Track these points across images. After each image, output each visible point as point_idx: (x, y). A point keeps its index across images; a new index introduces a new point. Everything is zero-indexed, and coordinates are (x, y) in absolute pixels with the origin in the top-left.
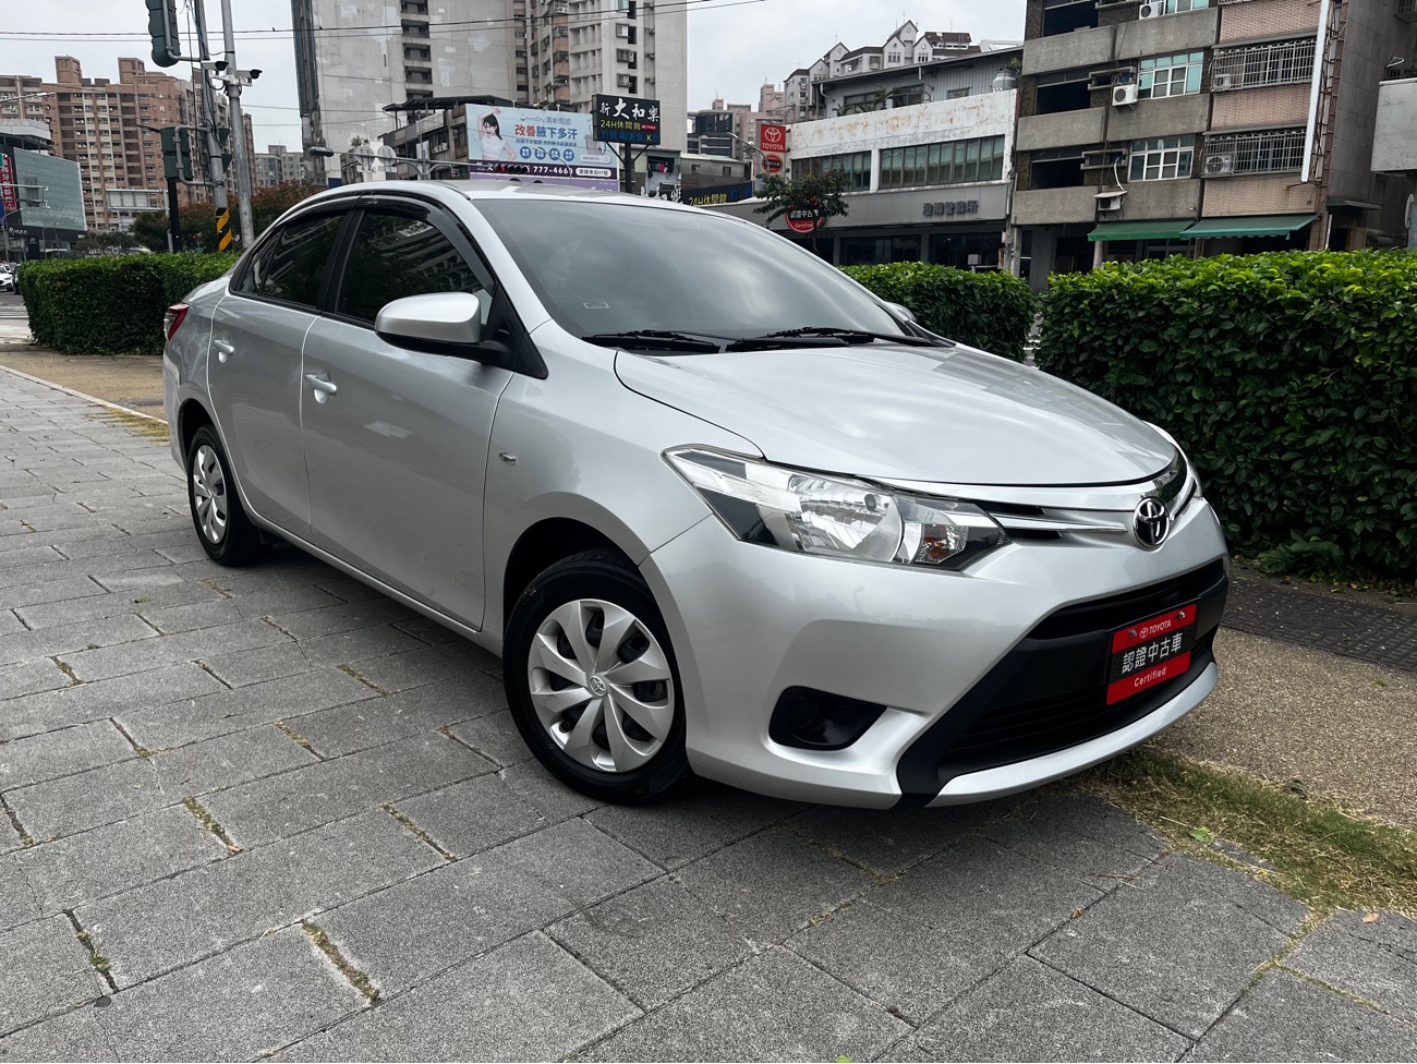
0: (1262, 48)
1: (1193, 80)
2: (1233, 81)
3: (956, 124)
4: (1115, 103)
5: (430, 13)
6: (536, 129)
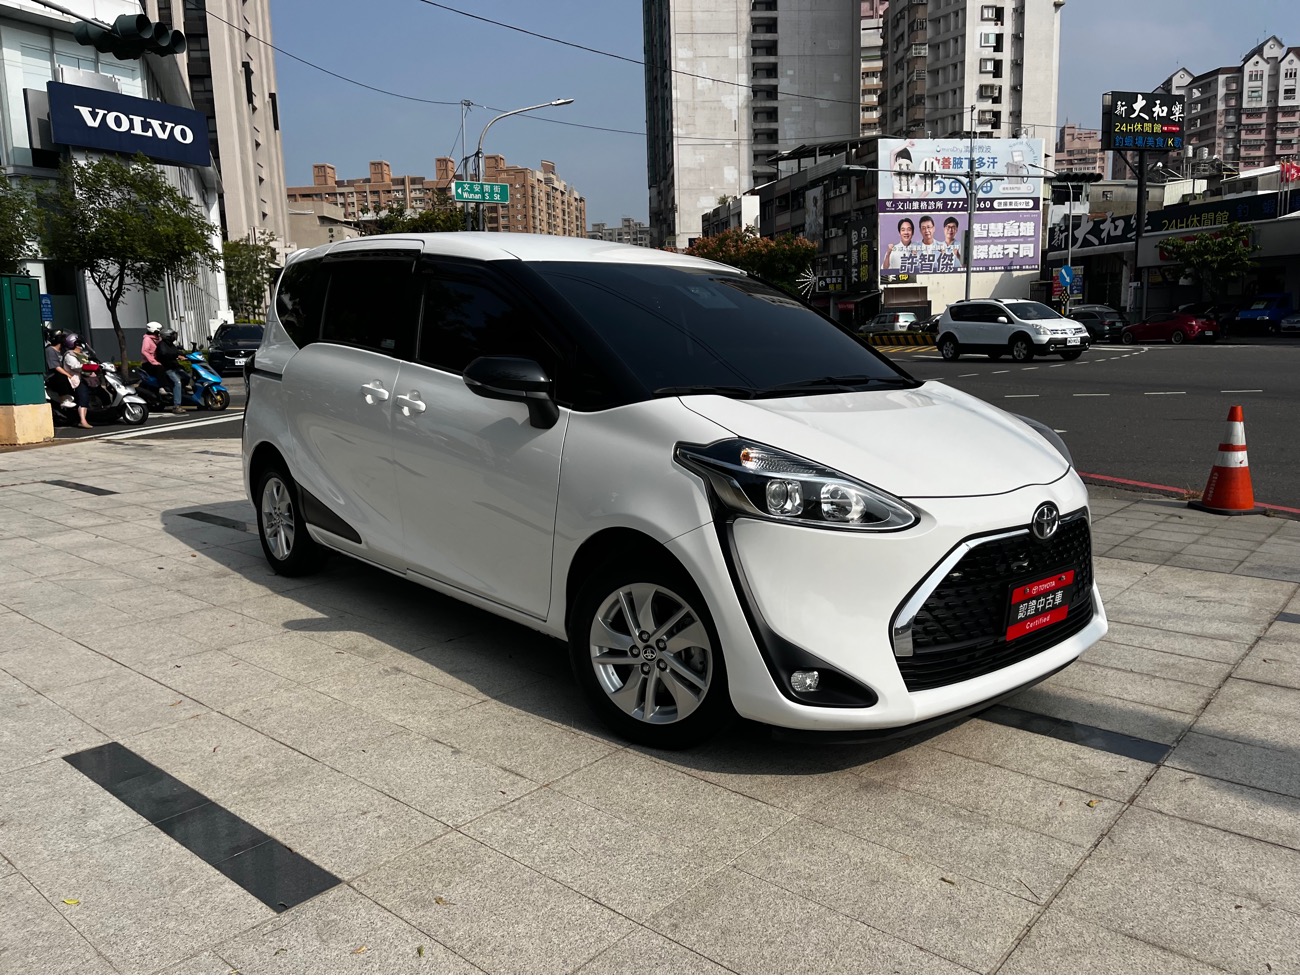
5: (779, 76)
6: (952, 160)
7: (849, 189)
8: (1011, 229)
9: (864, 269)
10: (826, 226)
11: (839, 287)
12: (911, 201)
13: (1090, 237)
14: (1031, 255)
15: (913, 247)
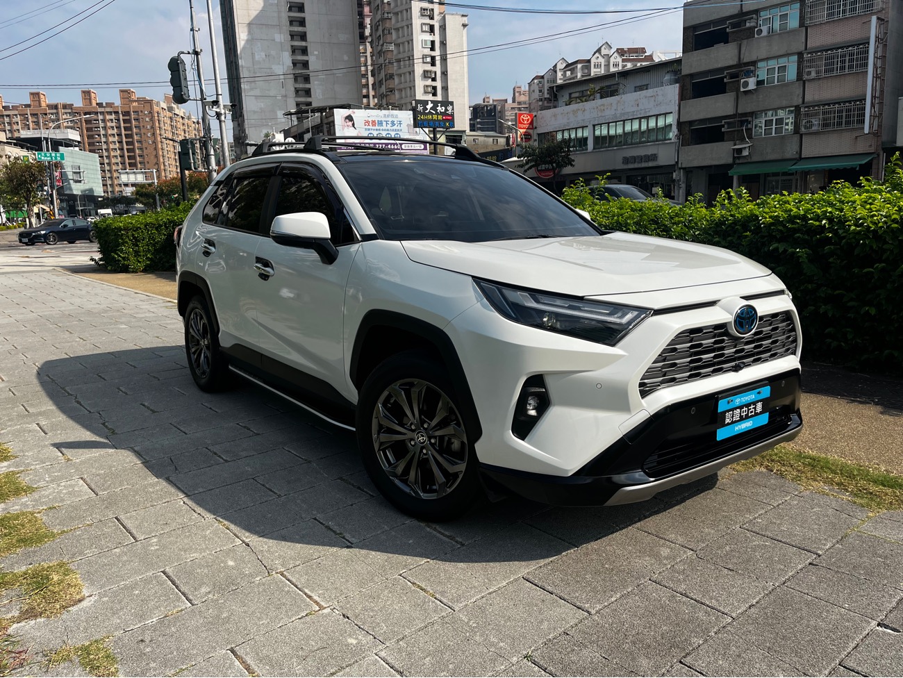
0: (835, 51)
1: (792, 74)
2: (818, 72)
3: (641, 107)
4: (742, 90)
5: (309, 54)
6: (376, 122)
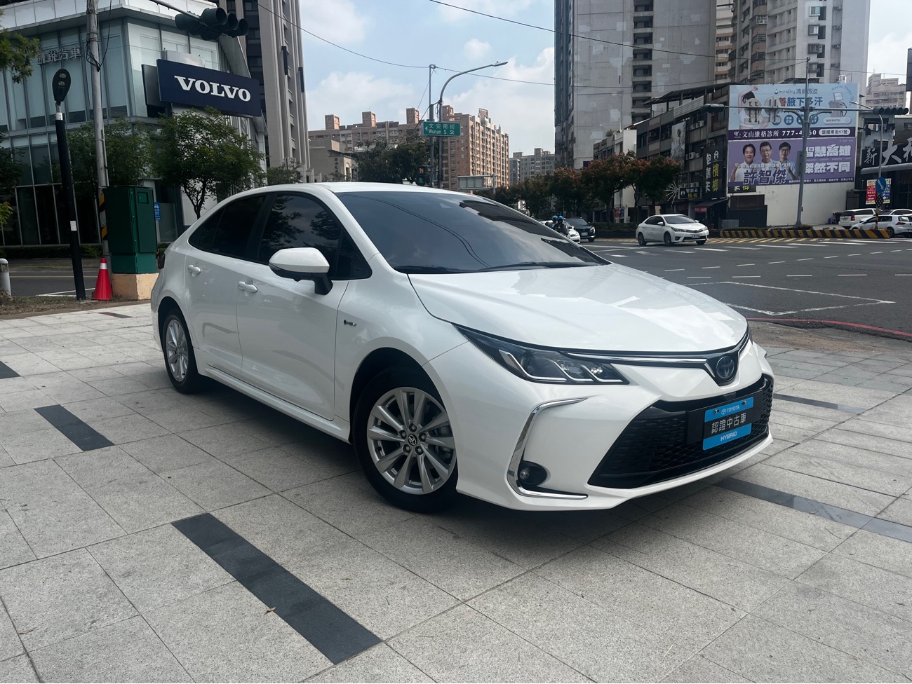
5: (653, 42)
6: (787, 100)
7: (705, 123)
8: (833, 151)
9: (715, 182)
10: (687, 151)
11: (695, 195)
12: (754, 131)
13: (894, 157)
14: (848, 170)
15: (755, 165)
